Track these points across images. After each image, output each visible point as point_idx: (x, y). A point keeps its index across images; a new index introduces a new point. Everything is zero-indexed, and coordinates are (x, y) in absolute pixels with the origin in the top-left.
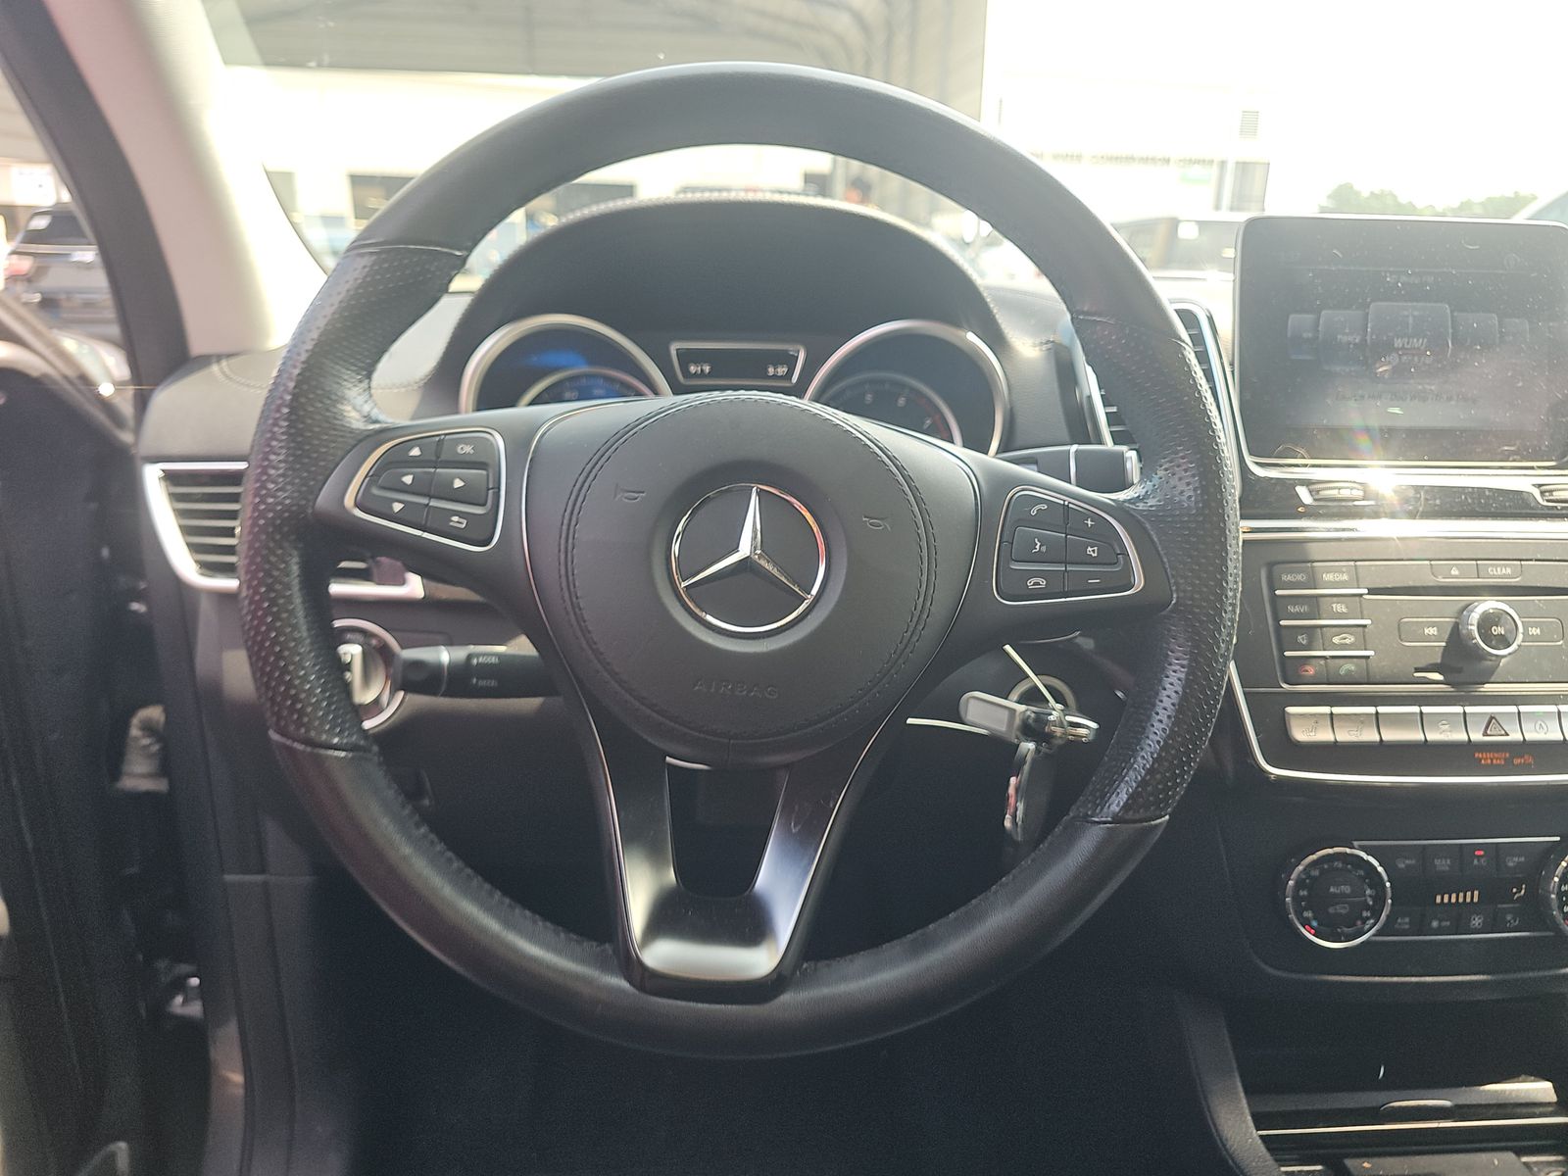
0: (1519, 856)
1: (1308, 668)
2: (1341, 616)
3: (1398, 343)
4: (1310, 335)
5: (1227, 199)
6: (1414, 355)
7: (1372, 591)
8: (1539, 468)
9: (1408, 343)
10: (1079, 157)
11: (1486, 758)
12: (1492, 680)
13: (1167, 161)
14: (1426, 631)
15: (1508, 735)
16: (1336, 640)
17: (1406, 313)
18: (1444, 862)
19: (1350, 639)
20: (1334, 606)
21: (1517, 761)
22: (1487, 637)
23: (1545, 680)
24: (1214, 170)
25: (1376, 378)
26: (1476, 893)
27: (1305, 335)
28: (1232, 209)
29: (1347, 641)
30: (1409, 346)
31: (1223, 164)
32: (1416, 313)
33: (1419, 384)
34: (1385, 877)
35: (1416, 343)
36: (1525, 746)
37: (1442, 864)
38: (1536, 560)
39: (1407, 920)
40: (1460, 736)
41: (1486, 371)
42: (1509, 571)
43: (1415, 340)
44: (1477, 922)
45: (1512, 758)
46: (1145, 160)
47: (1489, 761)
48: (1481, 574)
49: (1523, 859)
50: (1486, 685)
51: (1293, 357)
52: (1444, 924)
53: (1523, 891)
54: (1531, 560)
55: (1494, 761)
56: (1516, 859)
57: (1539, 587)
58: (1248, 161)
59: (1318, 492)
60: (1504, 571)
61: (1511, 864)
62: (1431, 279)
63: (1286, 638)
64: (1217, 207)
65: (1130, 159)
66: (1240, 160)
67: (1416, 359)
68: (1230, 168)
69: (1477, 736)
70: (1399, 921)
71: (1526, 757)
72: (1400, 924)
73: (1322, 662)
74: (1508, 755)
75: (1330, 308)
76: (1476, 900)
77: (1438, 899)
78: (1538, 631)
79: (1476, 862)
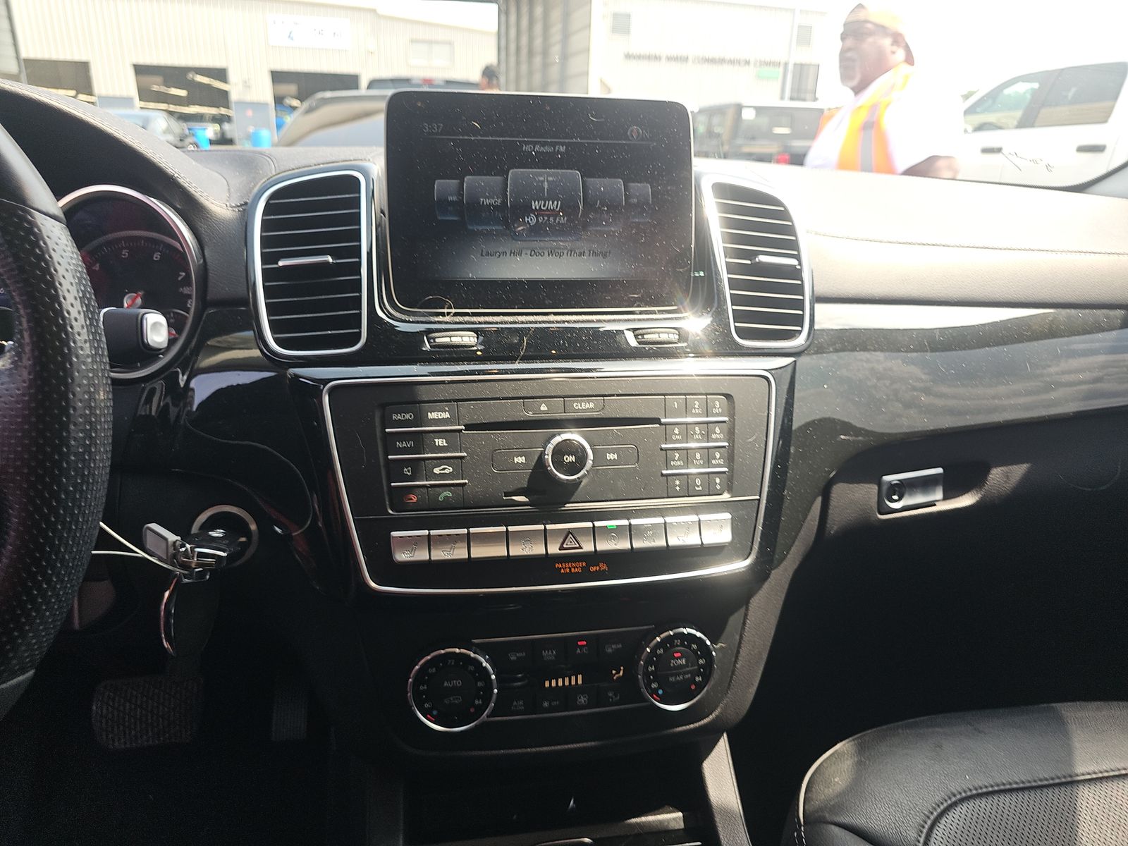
0: (616, 643)
1: (412, 496)
2: (441, 449)
3: (535, 205)
4: (455, 198)
5: (788, 93)
6: (549, 216)
7: (468, 427)
8: (659, 311)
9: (544, 206)
10: (686, 59)
11: (564, 568)
12: (572, 500)
13: (747, 63)
14: (516, 460)
15: (582, 548)
16: (437, 471)
17: (541, 179)
18: (550, 653)
19: (449, 470)
20: (436, 440)
21: (593, 569)
22: (559, 464)
23: (618, 498)
24: (781, 70)
25: (515, 237)
26: (580, 677)
27: (450, 198)
28: (792, 99)
29: (446, 471)
30: (545, 209)
31: (786, 64)
32: (550, 179)
33: (554, 241)
34: (491, 671)
35: (552, 205)
36: (597, 557)
37: (549, 655)
38: (618, 395)
39: (521, 703)
40: (539, 550)
41: (613, 229)
42: (592, 405)
43: (551, 202)
44: (582, 700)
45: (588, 566)
46: (732, 62)
47: (568, 570)
48: (567, 408)
49: (620, 646)
50: (567, 505)
51: (440, 218)
52: (555, 703)
53: (621, 673)
54: (613, 395)
55: (573, 569)
56: (614, 646)
57: (619, 418)
58: (804, 63)
59: (434, 338)
60: (587, 406)
61: (610, 650)
62: (562, 149)
63: (395, 470)
64: (782, 98)
65: (722, 61)
66: (798, 62)
67: (551, 219)
68: (791, 67)
69: (554, 549)
70: (515, 703)
71: (601, 565)
72: (516, 706)
73: (425, 490)
74: (584, 564)
75: (471, 174)
76: (580, 682)
77: (547, 684)
78: (615, 456)
79: (578, 651)
